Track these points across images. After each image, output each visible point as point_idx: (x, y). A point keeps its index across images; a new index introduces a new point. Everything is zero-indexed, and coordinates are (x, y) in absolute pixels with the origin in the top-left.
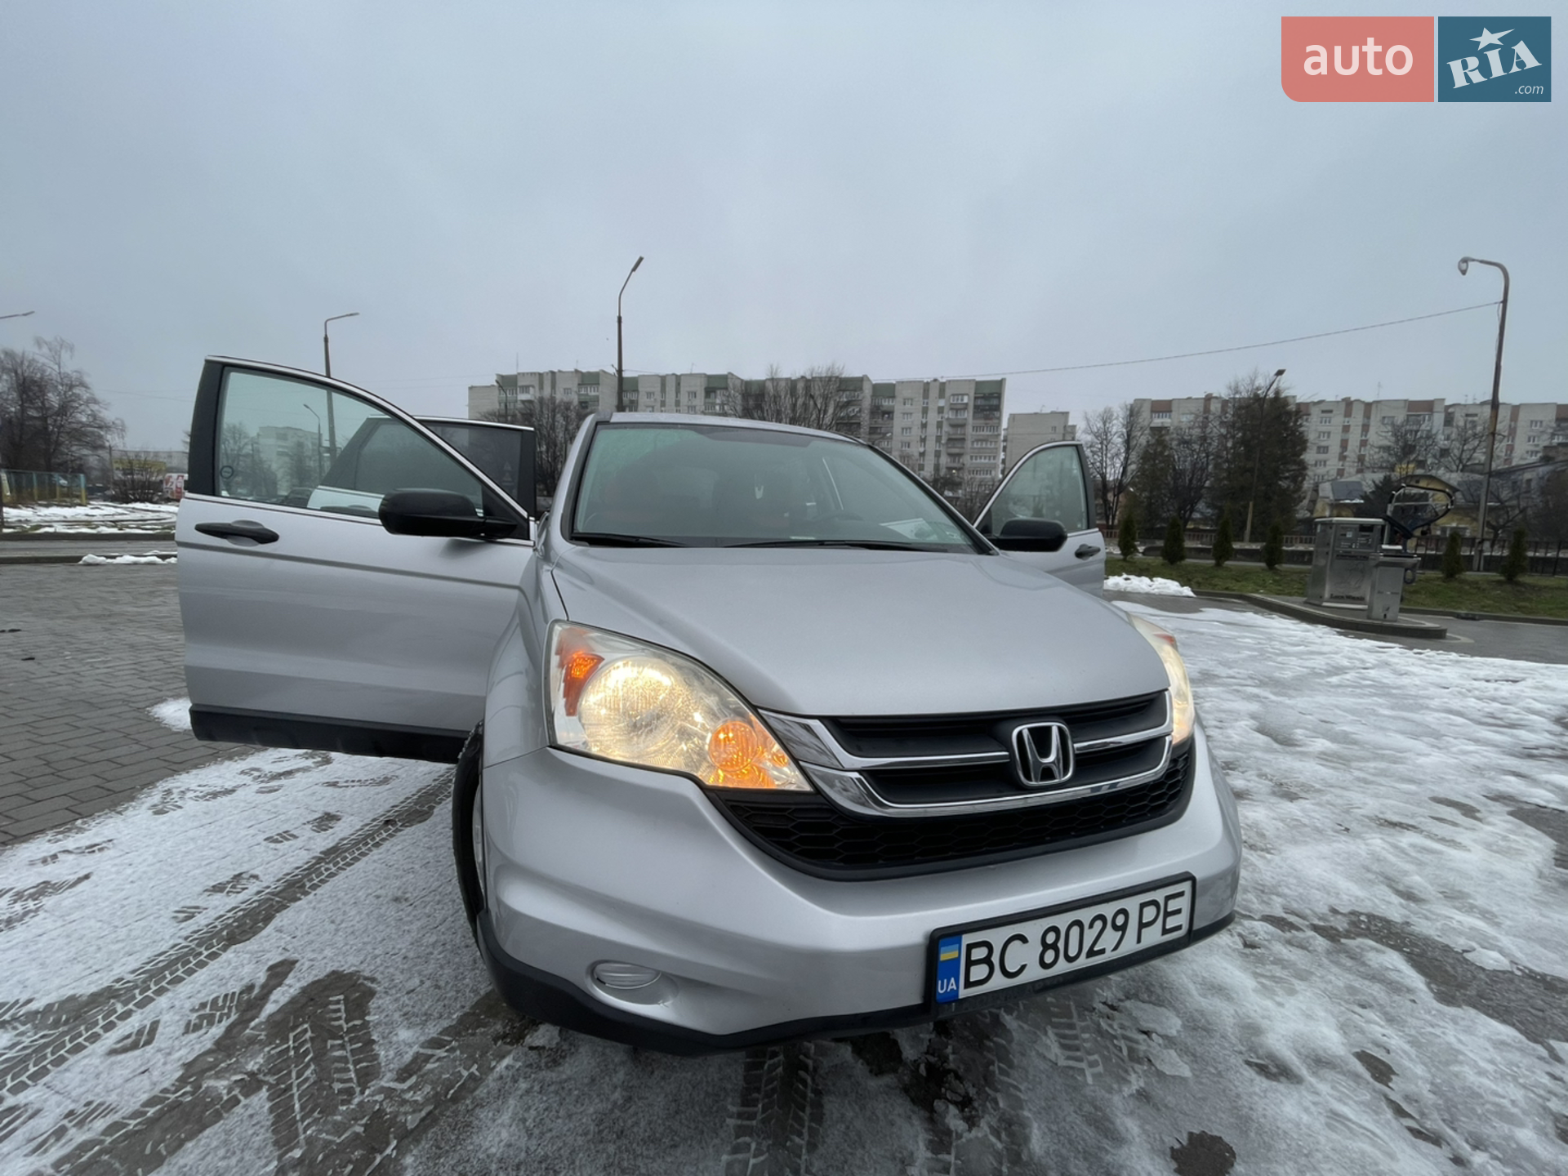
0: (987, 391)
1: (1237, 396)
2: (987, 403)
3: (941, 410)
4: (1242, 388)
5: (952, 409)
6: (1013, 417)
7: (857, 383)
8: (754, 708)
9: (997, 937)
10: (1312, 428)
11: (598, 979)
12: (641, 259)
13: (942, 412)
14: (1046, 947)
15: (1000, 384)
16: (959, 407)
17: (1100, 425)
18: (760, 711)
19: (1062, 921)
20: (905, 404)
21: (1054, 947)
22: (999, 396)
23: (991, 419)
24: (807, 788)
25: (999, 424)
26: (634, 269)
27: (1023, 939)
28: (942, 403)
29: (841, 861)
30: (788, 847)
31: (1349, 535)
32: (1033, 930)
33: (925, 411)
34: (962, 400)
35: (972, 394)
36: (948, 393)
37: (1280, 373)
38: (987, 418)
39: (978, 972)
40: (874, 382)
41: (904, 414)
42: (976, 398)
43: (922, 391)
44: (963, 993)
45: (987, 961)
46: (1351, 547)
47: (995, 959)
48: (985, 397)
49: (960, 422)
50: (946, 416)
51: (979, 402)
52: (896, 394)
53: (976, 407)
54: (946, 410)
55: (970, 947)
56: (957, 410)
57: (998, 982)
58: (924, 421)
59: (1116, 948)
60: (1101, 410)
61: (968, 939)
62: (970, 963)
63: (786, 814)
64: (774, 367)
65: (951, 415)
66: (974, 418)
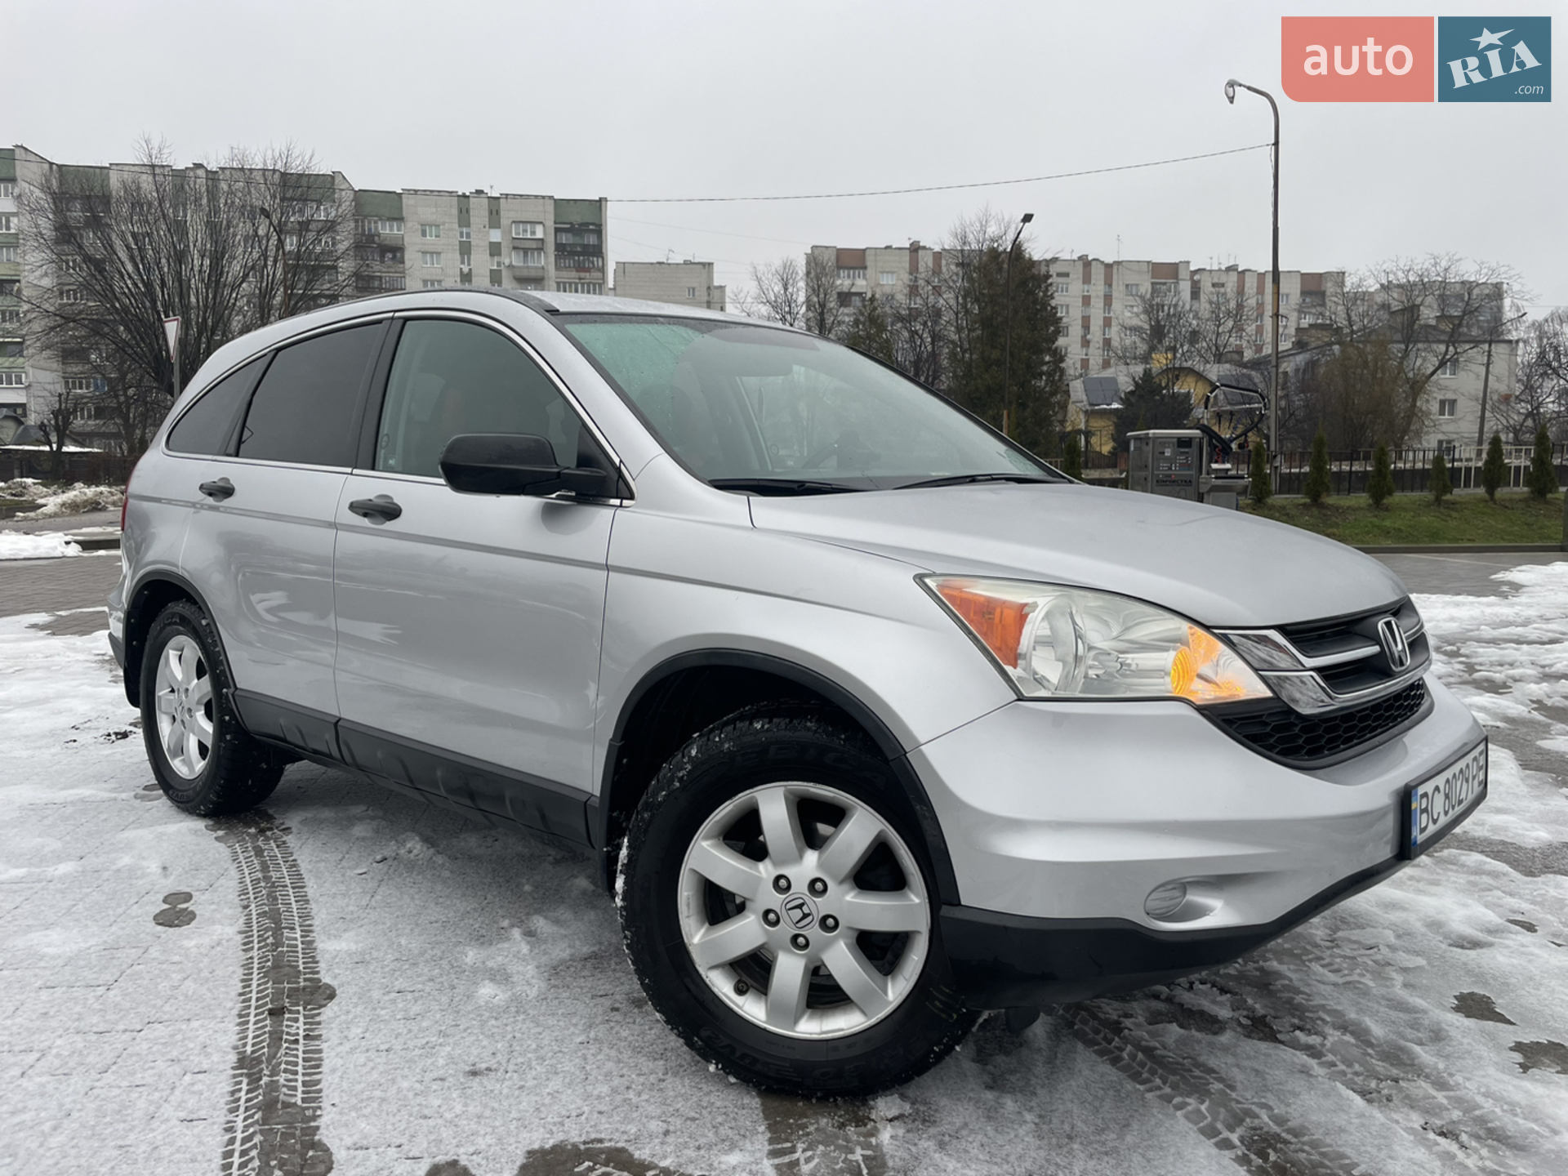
0: (577, 219)
1: (967, 248)
2: (578, 240)
3: (495, 249)
4: (971, 238)
5: (515, 248)
6: (623, 267)
7: (321, 187)
13: (499, 254)
15: (600, 204)
16: (528, 245)
17: (778, 288)
20: (424, 234)
22: (599, 230)
23: (588, 270)
24: (1269, 694)
25: (604, 279)
28: (496, 236)
31: (1168, 453)
33: (465, 249)
34: (533, 233)
35: (550, 224)
36: (505, 217)
37: (1028, 218)
38: (580, 268)
40: (356, 187)
41: (424, 253)
42: (557, 230)
43: (455, 211)
46: (1170, 469)
48: (572, 230)
49: (533, 274)
50: (507, 262)
51: (564, 239)
52: (404, 214)
53: (560, 247)
54: (504, 250)
56: (526, 251)
58: (466, 269)
60: (777, 264)
64: (155, 143)
65: (516, 260)
66: (558, 268)
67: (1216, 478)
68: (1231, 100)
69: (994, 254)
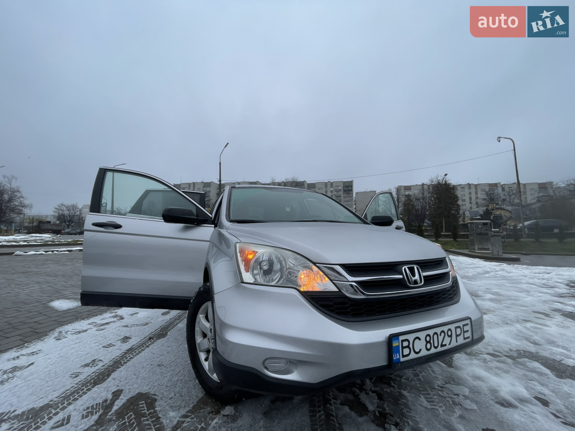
0: (347, 185)
1: (433, 183)
2: (348, 189)
3: (332, 192)
5: (335, 191)
6: (357, 193)
8: (315, 264)
9: (411, 337)
10: (459, 193)
11: (266, 367)
12: (228, 144)
14: (427, 342)
15: (352, 182)
18: (317, 264)
19: (431, 332)
20: (319, 190)
21: (429, 342)
22: (352, 186)
23: (349, 194)
25: (353, 196)
26: (226, 147)
27: (420, 339)
28: (332, 189)
29: (351, 315)
30: (332, 311)
31: (480, 227)
32: (422, 335)
33: (326, 192)
34: (339, 188)
35: (342, 186)
36: (334, 186)
37: (446, 175)
38: (348, 194)
39: (406, 351)
40: (308, 182)
42: (343, 187)
43: (325, 185)
44: (402, 360)
45: (408, 347)
46: (481, 231)
47: (411, 346)
48: (347, 187)
49: (339, 195)
50: (334, 193)
51: (345, 188)
52: (316, 186)
53: (344, 190)
54: (333, 192)
55: (403, 341)
56: (337, 191)
57: (413, 356)
59: (450, 344)
61: (401, 338)
62: (403, 347)
63: (330, 299)
64: (273, 178)
65: (336, 193)
66: (343, 194)
67: (494, 233)
68: (499, 141)
69: (439, 184)
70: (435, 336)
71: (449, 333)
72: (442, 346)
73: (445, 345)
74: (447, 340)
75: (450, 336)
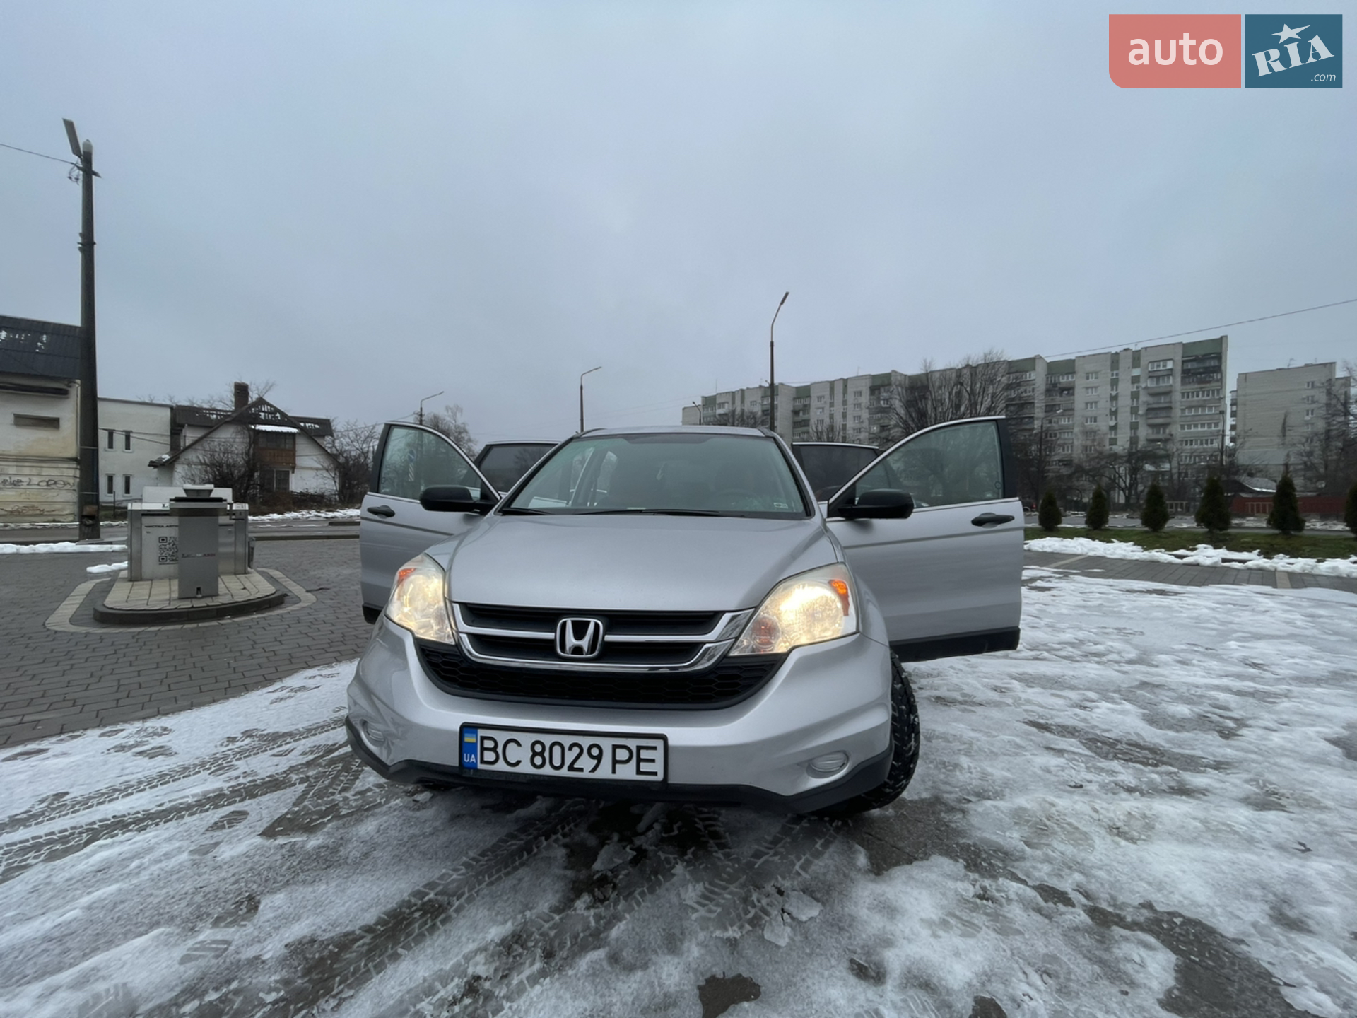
0: (1200, 352)
2: (1201, 365)
3: (1135, 380)
5: (1150, 377)
6: (1244, 378)
7: (1027, 364)
9: (501, 737)
12: (787, 294)
13: (1139, 382)
14: (535, 754)
15: (1220, 342)
16: (1159, 374)
19: (548, 740)
20: (1088, 378)
21: (541, 754)
22: (1219, 357)
23: (1209, 382)
24: (453, 643)
25: (1223, 386)
26: (782, 303)
27: (519, 744)
28: (1136, 372)
32: (527, 739)
33: (1114, 383)
34: (1165, 366)
35: (1179, 359)
36: (1144, 362)
38: (1201, 382)
39: (489, 756)
40: (1049, 360)
41: (1087, 388)
42: (1183, 362)
43: (1109, 363)
44: (480, 766)
45: (494, 749)
47: (500, 750)
48: (1197, 359)
49: (1164, 390)
50: (1143, 385)
51: (1189, 366)
52: (1076, 369)
53: (1186, 373)
54: (1142, 379)
55: (483, 738)
56: (1158, 377)
57: (501, 766)
58: (1114, 393)
59: (594, 770)
61: (481, 733)
62: (483, 749)
63: (440, 655)
65: (1150, 384)
66: (1183, 383)
70: (557, 750)
71: (595, 752)
72: (571, 768)
73: (581, 770)
74: (586, 763)
75: (599, 758)
